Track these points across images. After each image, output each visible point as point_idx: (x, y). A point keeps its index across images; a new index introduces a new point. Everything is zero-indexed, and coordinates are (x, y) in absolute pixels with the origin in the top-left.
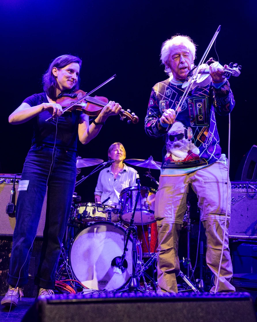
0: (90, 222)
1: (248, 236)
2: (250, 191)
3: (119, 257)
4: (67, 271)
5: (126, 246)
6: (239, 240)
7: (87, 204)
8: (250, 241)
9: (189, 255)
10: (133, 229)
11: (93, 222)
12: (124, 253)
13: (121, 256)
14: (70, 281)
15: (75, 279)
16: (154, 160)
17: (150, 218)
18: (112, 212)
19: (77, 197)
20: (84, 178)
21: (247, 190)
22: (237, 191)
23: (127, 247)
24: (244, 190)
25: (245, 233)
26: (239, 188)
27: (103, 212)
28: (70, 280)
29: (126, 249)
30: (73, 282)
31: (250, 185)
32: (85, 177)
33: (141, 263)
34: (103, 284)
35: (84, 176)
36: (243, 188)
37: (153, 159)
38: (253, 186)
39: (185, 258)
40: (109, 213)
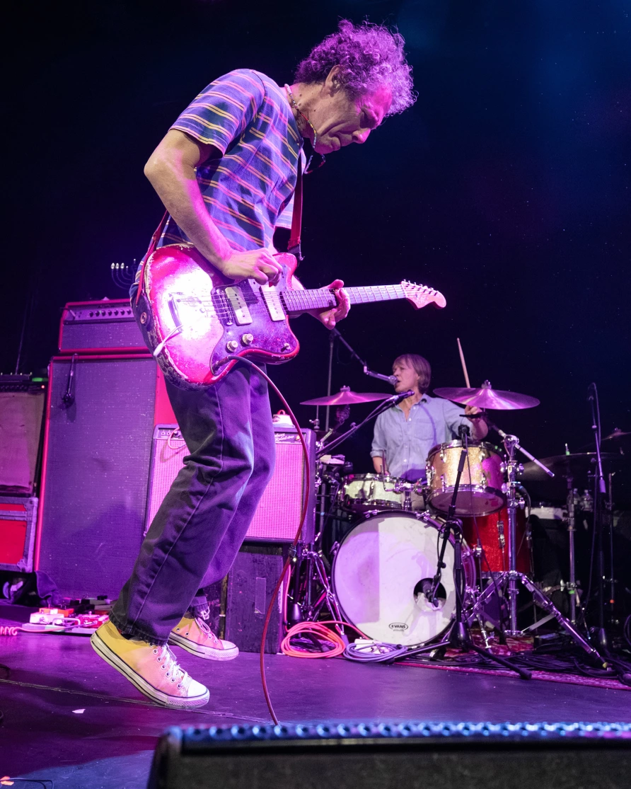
0: (370, 511)
3: (429, 580)
4: (329, 604)
5: (441, 558)
7: (365, 476)
9: (572, 577)
10: (454, 526)
11: (376, 511)
12: (439, 571)
13: (432, 577)
14: (335, 624)
15: (344, 620)
16: (494, 388)
17: (490, 502)
18: (413, 493)
19: (345, 465)
20: (355, 427)
23: (444, 561)
27: (395, 492)
28: (335, 621)
29: (441, 565)
30: (340, 625)
32: (356, 425)
33: (473, 592)
34: (398, 630)
35: (354, 423)
37: (490, 387)
39: (565, 582)
40: (407, 494)
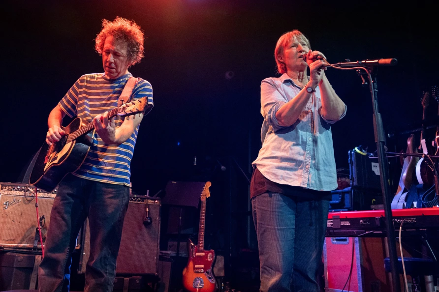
1: (16, 244)
2: (28, 195)
6: (5, 249)
8: (17, 250)
21: (25, 193)
22: (14, 194)
24: (22, 193)
25: (13, 241)
26: (16, 190)
31: (29, 188)
36: (21, 191)
38: (32, 189)
